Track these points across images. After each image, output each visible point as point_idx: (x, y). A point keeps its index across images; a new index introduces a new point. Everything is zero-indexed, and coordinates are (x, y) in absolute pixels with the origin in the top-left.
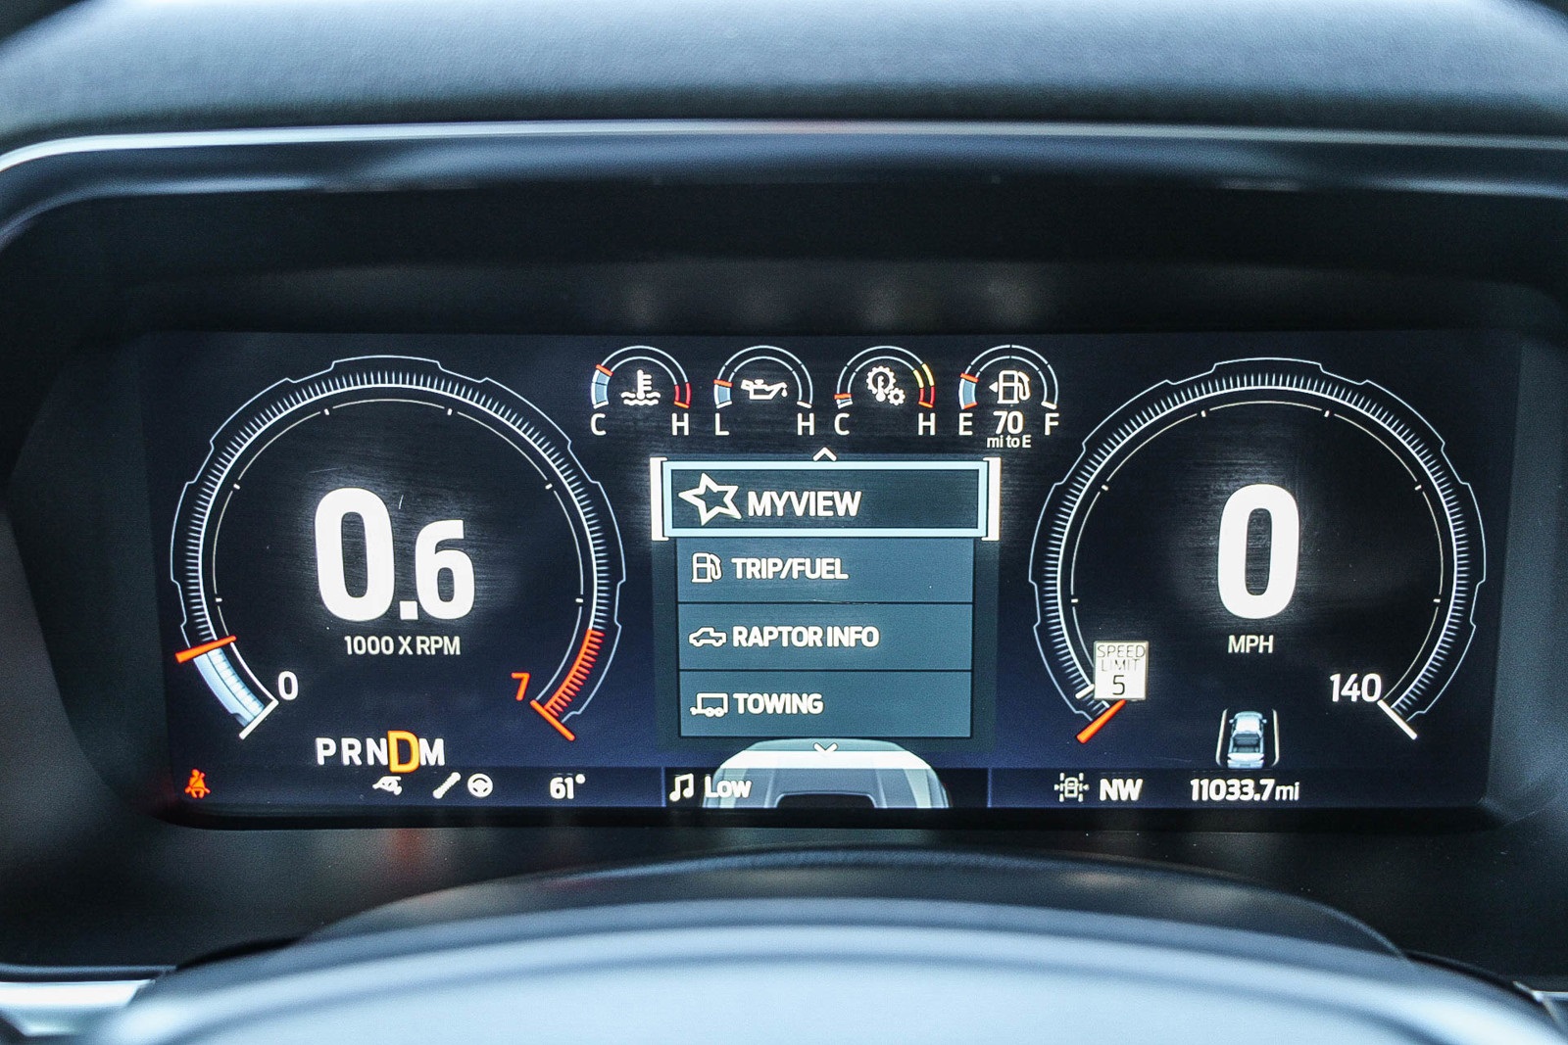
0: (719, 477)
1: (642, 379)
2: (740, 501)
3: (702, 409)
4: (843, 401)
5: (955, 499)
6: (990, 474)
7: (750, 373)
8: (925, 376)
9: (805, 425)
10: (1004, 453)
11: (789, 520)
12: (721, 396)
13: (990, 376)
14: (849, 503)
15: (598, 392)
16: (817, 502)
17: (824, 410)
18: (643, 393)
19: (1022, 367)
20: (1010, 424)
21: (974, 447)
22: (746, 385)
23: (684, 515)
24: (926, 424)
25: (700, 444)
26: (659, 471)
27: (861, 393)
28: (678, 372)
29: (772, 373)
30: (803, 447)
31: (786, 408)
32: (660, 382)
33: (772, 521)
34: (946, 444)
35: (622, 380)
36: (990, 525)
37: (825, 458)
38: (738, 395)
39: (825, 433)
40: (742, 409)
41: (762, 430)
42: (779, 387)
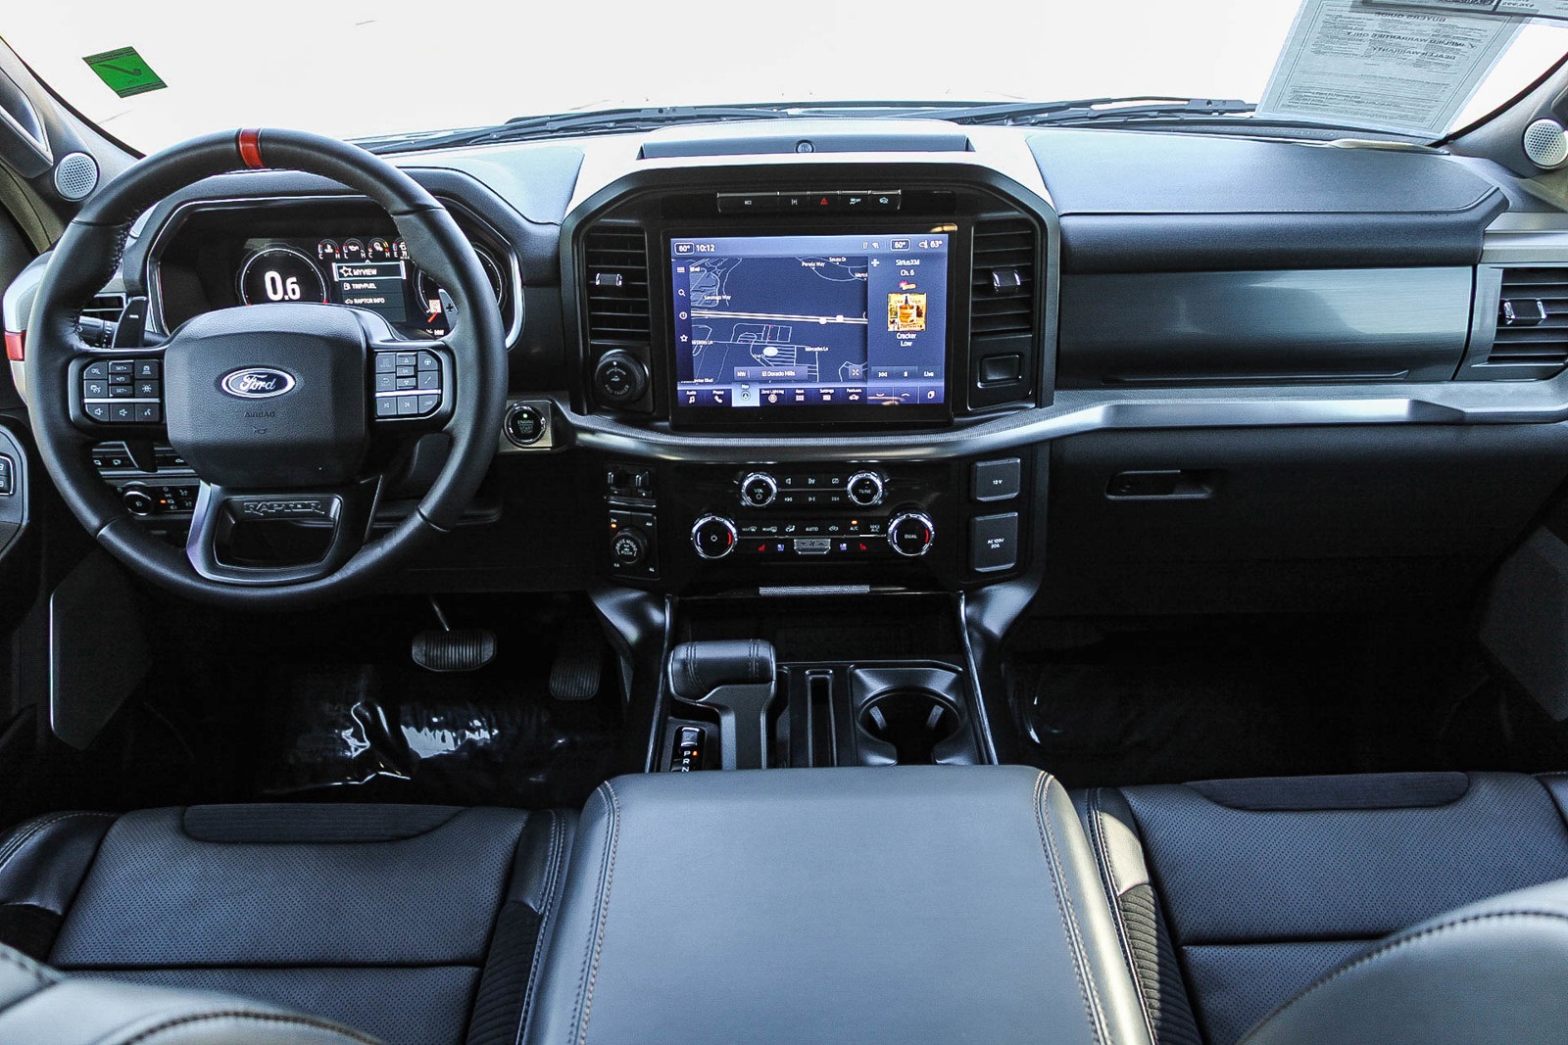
0: (347, 267)
1: (329, 246)
2: (352, 272)
3: (342, 253)
4: (370, 250)
5: (396, 270)
6: (402, 263)
7: (351, 245)
8: (386, 244)
9: (363, 255)
10: (404, 260)
11: (362, 276)
12: (345, 250)
13: (399, 244)
14: (374, 272)
15: (320, 252)
16: (367, 272)
17: (367, 252)
18: (329, 250)
21: (398, 260)
22: (350, 247)
23: (341, 275)
24: (388, 254)
25: (342, 260)
26: (334, 266)
27: (374, 249)
28: (336, 245)
29: (355, 245)
30: (363, 260)
31: (358, 252)
32: (332, 248)
33: (359, 276)
34: (392, 259)
35: (324, 247)
36: (404, 276)
37: (368, 262)
38: (349, 250)
39: (367, 257)
40: (350, 253)
41: (354, 257)
42: (357, 248)
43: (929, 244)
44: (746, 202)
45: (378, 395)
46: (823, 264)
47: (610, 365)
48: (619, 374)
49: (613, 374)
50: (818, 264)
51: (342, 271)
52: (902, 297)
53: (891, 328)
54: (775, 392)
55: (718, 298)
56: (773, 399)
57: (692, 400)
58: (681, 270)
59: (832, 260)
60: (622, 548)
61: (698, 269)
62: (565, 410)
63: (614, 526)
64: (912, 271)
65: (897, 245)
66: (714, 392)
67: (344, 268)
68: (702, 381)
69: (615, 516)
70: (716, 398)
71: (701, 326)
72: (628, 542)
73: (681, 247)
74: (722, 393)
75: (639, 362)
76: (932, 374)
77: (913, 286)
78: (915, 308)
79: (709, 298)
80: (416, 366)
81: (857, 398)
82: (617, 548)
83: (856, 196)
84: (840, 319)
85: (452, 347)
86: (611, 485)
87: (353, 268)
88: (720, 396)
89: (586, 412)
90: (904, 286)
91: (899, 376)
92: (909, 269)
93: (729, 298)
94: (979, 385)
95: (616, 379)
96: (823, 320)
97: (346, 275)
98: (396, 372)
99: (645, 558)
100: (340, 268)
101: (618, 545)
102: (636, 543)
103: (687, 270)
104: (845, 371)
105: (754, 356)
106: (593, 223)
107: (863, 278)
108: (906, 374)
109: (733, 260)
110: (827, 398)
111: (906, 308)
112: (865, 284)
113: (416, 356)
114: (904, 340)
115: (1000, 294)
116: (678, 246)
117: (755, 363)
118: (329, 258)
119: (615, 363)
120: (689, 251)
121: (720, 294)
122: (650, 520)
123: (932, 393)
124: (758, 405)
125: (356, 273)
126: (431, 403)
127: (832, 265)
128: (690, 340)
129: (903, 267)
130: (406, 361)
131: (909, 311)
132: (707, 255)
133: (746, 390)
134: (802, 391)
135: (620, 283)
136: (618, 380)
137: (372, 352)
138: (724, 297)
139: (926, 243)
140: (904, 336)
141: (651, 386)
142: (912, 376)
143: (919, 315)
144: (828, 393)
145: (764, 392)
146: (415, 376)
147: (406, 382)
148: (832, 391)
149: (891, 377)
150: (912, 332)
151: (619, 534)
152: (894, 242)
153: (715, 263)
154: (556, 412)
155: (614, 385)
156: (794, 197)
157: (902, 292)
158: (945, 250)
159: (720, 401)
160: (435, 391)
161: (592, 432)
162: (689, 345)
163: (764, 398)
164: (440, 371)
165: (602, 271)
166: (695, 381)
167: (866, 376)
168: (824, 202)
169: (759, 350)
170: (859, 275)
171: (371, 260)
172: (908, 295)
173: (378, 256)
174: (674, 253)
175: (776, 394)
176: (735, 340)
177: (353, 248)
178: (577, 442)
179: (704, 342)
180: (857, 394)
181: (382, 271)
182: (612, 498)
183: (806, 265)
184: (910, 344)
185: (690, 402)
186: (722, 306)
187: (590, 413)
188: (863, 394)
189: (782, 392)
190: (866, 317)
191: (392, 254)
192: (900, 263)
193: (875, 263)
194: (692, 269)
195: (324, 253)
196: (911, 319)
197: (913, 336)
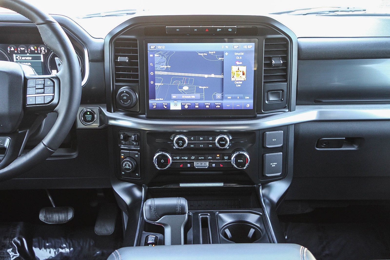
1: (12, 48)
2: (21, 58)
3: (17, 51)
4: (29, 50)
5: (39, 58)
6: (42, 56)
7: (21, 47)
8: (36, 48)
9: (26, 52)
10: (42, 54)
11: (26, 60)
12: (19, 49)
13: (41, 48)
14: (30, 58)
15: (9, 49)
16: (28, 58)
17: (28, 51)
18: (12, 49)
19: (43, 47)
20: (43, 51)
21: (40, 54)
22: (21, 48)
24: (36, 52)
25: (17, 53)
26: (14, 55)
27: (31, 49)
28: (15, 47)
29: (23, 47)
30: (26, 54)
31: (24, 50)
32: (14, 48)
33: (24, 60)
34: (38, 53)
35: (11, 48)
36: (42, 60)
37: (28, 55)
38: (20, 49)
39: (28, 53)
40: (21, 50)
41: (23, 52)
42: (24, 49)
43: (247, 47)
44: (177, 30)
45: (28, 96)
46: (206, 54)
47: (123, 92)
48: (126, 96)
49: (124, 96)
50: (205, 54)
51: (17, 58)
52: (237, 67)
53: (233, 79)
54: (187, 104)
55: (166, 67)
56: (186, 107)
57: (155, 107)
58: (151, 56)
59: (210, 53)
60: (125, 165)
61: (158, 55)
62: (105, 111)
63: (122, 157)
64: (241, 57)
65: (235, 47)
66: (164, 104)
67: (18, 57)
68: (159, 99)
69: (123, 153)
70: (164, 106)
71: (159, 78)
72: (128, 163)
73: (151, 47)
74: (167, 104)
75: (134, 91)
76: (248, 98)
77: (241, 63)
78: (242, 72)
79: (162, 67)
80: (44, 84)
81: (219, 107)
82: (124, 165)
83: (219, 28)
84: (213, 76)
85: (59, 77)
86: (122, 140)
87: (22, 56)
88: (166, 105)
89: (113, 111)
90: (238, 63)
91: (236, 98)
92: (239, 56)
93: (170, 67)
94: (266, 102)
95: (125, 98)
96: (206, 76)
97: (19, 59)
98: (35, 87)
99: (135, 170)
100: (17, 56)
101: (124, 164)
102: (131, 163)
103: (154, 56)
104: (215, 96)
105: (180, 90)
106: (118, 37)
107: (222, 60)
108: (238, 98)
109: (171, 52)
110: (207, 107)
111: (238, 72)
112: (223, 62)
113: (44, 80)
114: (238, 84)
115: (274, 67)
116: (150, 46)
117: (179, 93)
118: (13, 52)
119: (125, 92)
120: (154, 48)
121: (167, 65)
122: (137, 154)
123: (248, 105)
124: (181, 109)
125: (23, 58)
126: (49, 99)
127: (210, 54)
128: (154, 83)
129: (237, 56)
130: (40, 82)
131: (239, 73)
132: (162, 50)
133: (176, 103)
134: (198, 104)
135: (127, 61)
136: (126, 98)
137: (26, 79)
138: (168, 66)
139: (246, 46)
140: (237, 83)
141: (138, 101)
142: (241, 98)
143: (243, 74)
144: (208, 105)
145: (183, 104)
146: (44, 88)
147: (40, 91)
148: (209, 104)
149: (233, 98)
150: (240, 81)
151: (125, 160)
152: (234, 46)
153: (165, 53)
154: (101, 112)
155: (124, 100)
156: (196, 28)
157: (237, 65)
158: (254, 49)
159: (166, 107)
160: (52, 94)
161: (115, 119)
162: (154, 85)
163: (183, 106)
164: (54, 86)
165: (121, 56)
166: (156, 99)
167: (222, 98)
168: (207, 30)
169: (181, 87)
170: (220, 59)
171: (30, 54)
172: (239, 66)
173: (32, 52)
174: (149, 49)
175: (188, 105)
176: (172, 83)
177: (22, 49)
178: (109, 124)
179: (160, 84)
180: (219, 105)
181: (33, 58)
182: (122, 146)
183: (200, 54)
184: (240, 86)
185: (154, 107)
186: (167, 70)
187: (114, 112)
188: (221, 105)
189: (190, 104)
190: (223, 75)
191: (38, 51)
192: (236, 54)
193: (227, 54)
194: (156, 55)
195: (10, 51)
196: (240, 76)
197: (241, 83)
